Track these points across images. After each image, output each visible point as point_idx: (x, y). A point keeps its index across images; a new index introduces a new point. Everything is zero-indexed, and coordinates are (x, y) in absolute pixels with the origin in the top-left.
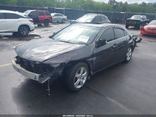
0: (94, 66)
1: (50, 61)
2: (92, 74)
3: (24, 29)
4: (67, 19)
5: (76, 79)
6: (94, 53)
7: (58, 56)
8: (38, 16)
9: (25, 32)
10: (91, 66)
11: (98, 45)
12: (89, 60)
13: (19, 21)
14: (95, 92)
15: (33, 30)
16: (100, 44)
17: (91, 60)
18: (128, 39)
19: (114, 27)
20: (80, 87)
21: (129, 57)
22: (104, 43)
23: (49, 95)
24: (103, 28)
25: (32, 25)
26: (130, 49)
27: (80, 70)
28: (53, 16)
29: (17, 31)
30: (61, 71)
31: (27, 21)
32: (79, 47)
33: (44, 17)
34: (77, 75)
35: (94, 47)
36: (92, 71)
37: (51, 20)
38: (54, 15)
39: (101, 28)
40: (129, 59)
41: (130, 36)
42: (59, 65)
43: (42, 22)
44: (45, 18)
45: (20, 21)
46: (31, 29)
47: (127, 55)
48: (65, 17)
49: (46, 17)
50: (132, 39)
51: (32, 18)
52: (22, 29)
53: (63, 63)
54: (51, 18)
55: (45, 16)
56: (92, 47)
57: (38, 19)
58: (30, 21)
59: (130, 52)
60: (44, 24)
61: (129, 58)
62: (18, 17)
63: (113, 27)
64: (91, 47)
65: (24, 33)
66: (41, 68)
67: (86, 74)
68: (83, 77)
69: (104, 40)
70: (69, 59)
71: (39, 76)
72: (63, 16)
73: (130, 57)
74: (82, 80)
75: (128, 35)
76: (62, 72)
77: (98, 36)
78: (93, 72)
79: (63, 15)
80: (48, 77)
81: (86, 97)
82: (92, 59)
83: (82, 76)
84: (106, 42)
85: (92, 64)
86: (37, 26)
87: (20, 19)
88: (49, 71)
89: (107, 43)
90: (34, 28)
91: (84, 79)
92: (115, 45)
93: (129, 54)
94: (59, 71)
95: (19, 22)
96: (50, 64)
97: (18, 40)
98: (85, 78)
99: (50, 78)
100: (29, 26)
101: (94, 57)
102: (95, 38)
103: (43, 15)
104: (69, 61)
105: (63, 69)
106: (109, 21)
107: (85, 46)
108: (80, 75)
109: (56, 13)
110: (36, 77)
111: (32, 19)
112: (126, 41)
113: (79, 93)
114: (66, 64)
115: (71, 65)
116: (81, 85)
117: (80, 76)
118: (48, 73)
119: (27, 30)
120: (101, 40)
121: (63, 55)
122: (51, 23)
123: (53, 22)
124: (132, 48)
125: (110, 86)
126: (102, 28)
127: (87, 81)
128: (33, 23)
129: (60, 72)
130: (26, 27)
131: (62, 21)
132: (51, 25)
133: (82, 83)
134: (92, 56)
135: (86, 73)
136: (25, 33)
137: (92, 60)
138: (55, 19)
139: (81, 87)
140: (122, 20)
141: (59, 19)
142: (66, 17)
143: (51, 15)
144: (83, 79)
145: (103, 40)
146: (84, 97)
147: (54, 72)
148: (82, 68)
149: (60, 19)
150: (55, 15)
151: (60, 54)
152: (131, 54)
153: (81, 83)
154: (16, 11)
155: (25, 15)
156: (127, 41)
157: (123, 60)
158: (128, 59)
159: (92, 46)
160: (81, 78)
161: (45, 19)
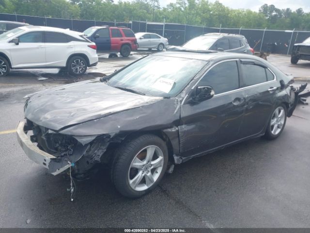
0: (181, 145)
1: (74, 129)
2: (176, 162)
3: (77, 61)
4: (168, 43)
5: (135, 171)
6: (181, 117)
7: (95, 119)
8: (110, 37)
9: (80, 68)
10: (175, 143)
11: (194, 99)
12: (169, 130)
13: (70, 47)
14: (178, 202)
15: (95, 64)
16: (198, 96)
17: (174, 130)
18: (275, 88)
19: (241, 61)
20: (144, 188)
21: (278, 127)
22: (206, 96)
23: (72, 200)
24: (211, 63)
25: (93, 55)
26: (282, 111)
27: (145, 151)
28: (141, 39)
29: (64, 65)
30: (100, 151)
31: (84, 48)
32: (147, 103)
33: (122, 40)
34: (135, 163)
35: (184, 104)
36: (177, 155)
37: (135, 45)
38: (143, 36)
39: (207, 62)
40: (277, 133)
41: (281, 82)
42: (93, 138)
43: (117, 49)
44: (123, 42)
45: (72, 48)
46: (91, 63)
47: (272, 123)
48: (163, 40)
49: (126, 39)
50: (289, 88)
51: (94, 42)
52: (74, 63)
53: (104, 135)
54: (135, 41)
55: (123, 38)
56: (179, 103)
57: (110, 43)
58: (90, 46)
59: (279, 116)
60: (121, 54)
61: (279, 130)
62: (68, 39)
63: (236, 61)
64: (176, 103)
65: (77, 69)
66: (60, 142)
67: (161, 161)
68: (152, 167)
69: (207, 88)
70: (119, 127)
71: (51, 159)
72: (160, 38)
73: (281, 127)
74: (149, 174)
75: (275, 80)
76: (103, 155)
77: (195, 78)
78: (179, 157)
79: (160, 36)
80: (70, 163)
81: (154, 212)
82: (177, 129)
83: (151, 165)
84: (212, 93)
85: (177, 140)
86: (108, 57)
87: (72, 43)
88: (72, 150)
89: (213, 95)
90: (98, 60)
91: (157, 172)
92: (238, 99)
93: (277, 121)
94: (96, 151)
95: (68, 48)
96: (74, 136)
97: (64, 82)
98: (160, 170)
99: (74, 165)
100: (88, 56)
101: (183, 125)
102: (188, 84)
103: (118, 36)
104: (117, 131)
105: (105, 148)
106: (249, 48)
107: (161, 101)
108: (145, 162)
109: (147, 32)
110: (45, 160)
111: (94, 44)
112: (268, 91)
113: (142, 201)
114: (111, 137)
115: (123, 139)
116: (147, 186)
117: (144, 165)
118: (71, 155)
119: (83, 64)
120: (200, 89)
121: (106, 118)
122: (133, 51)
123: (138, 49)
124: (288, 107)
125: (215, 192)
126: (209, 61)
127: (165, 176)
128: (95, 50)
129: (98, 154)
130: (82, 58)
131: (158, 49)
132: (134, 55)
133: (151, 180)
134: (178, 122)
135: (160, 158)
136: (79, 70)
137: (178, 131)
138: (144, 45)
139: (148, 189)
140: (287, 46)
141: (151, 44)
142: (166, 39)
143: (135, 37)
144: (153, 171)
145: (204, 88)
146: (150, 213)
147: (85, 153)
148: (150, 148)
149: (154, 44)
150: (145, 37)
151: (100, 115)
152: (282, 122)
153: (147, 180)
154: (65, 28)
155: (81, 36)
156: (271, 92)
157: (261, 133)
158: (276, 131)
159: (177, 101)
160: (146, 169)
161: (123, 44)
